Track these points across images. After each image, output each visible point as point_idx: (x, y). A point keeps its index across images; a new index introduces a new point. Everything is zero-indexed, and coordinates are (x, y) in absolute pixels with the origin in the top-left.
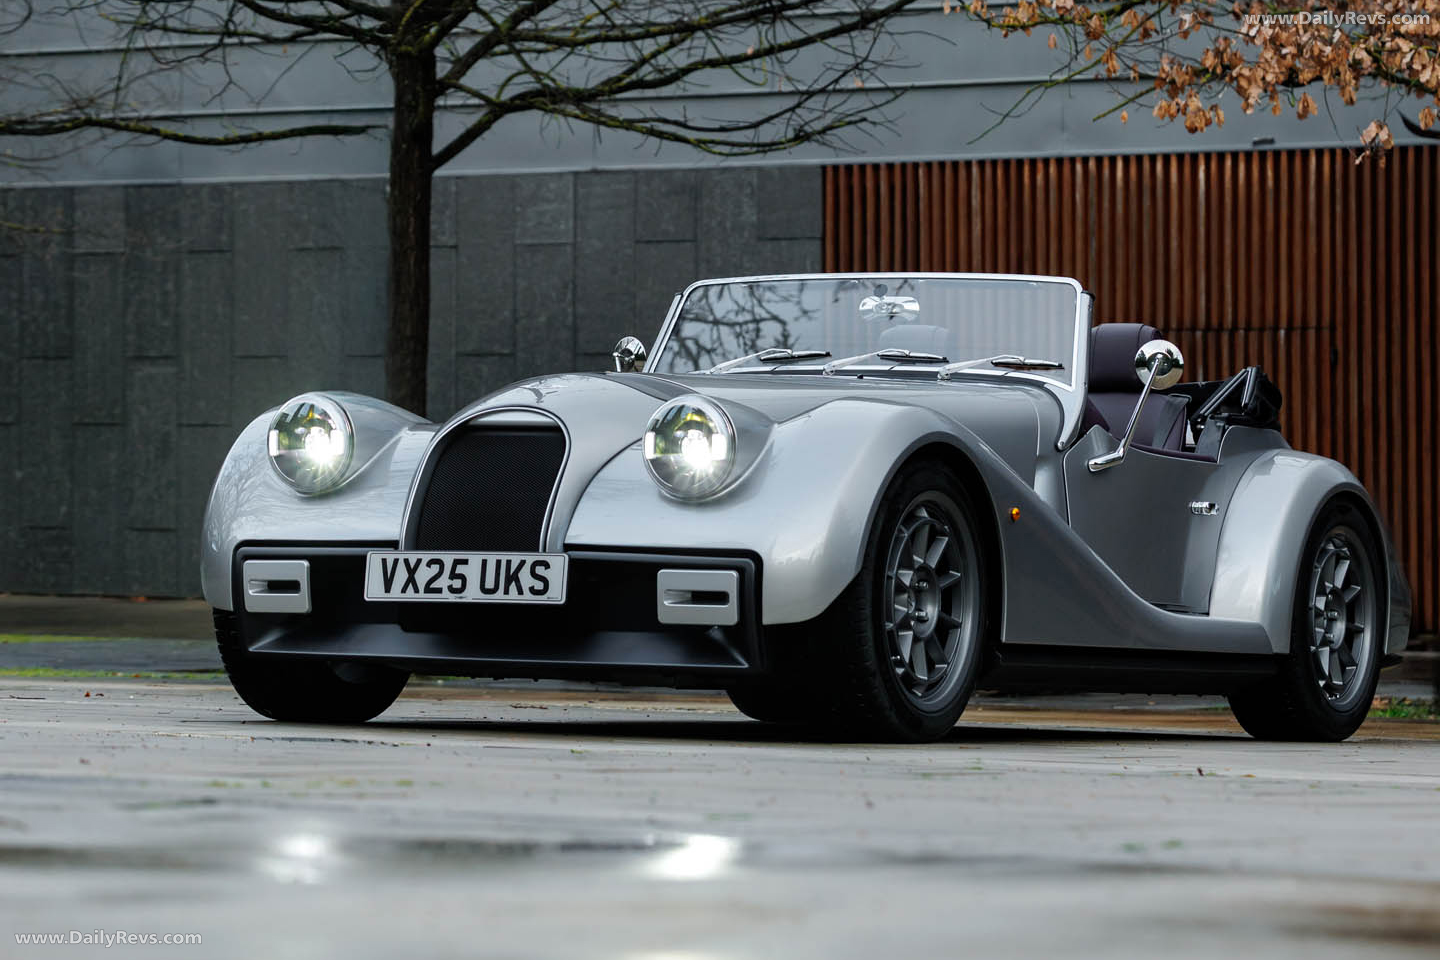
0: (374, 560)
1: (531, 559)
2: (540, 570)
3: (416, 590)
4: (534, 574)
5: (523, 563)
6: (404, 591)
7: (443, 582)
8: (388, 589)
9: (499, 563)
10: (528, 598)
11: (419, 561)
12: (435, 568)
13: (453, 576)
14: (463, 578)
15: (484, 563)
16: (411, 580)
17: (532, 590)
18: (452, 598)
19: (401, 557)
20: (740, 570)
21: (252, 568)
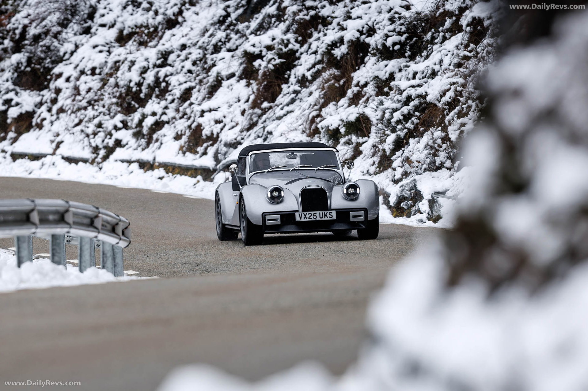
0: (297, 214)
1: (328, 212)
2: (330, 214)
3: (307, 218)
6: (304, 219)
7: (312, 217)
8: (301, 219)
9: (322, 213)
10: (329, 219)
11: (306, 213)
12: (310, 215)
13: (314, 216)
14: (316, 216)
15: (320, 213)
16: (305, 217)
17: (329, 217)
18: (314, 220)
19: (303, 213)
20: (364, 211)
21: (268, 217)
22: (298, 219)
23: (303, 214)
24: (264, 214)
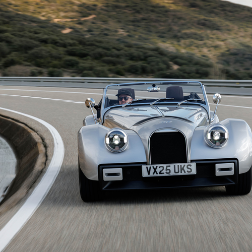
0: (144, 168)
1: (186, 164)
3: (157, 174)
4: (188, 168)
5: (185, 165)
6: (154, 174)
7: (164, 171)
8: (149, 174)
9: (178, 166)
10: (187, 173)
11: (157, 167)
12: (161, 168)
13: (167, 170)
15: (175, 166)
16: (155, 171)
17: (188, 171)
18: (167, 175)
19: (152, 166)
20: (234, 163)
21: (106, 171)
22: (145, 174)
23: (152, 168)
24: (101, 167)
